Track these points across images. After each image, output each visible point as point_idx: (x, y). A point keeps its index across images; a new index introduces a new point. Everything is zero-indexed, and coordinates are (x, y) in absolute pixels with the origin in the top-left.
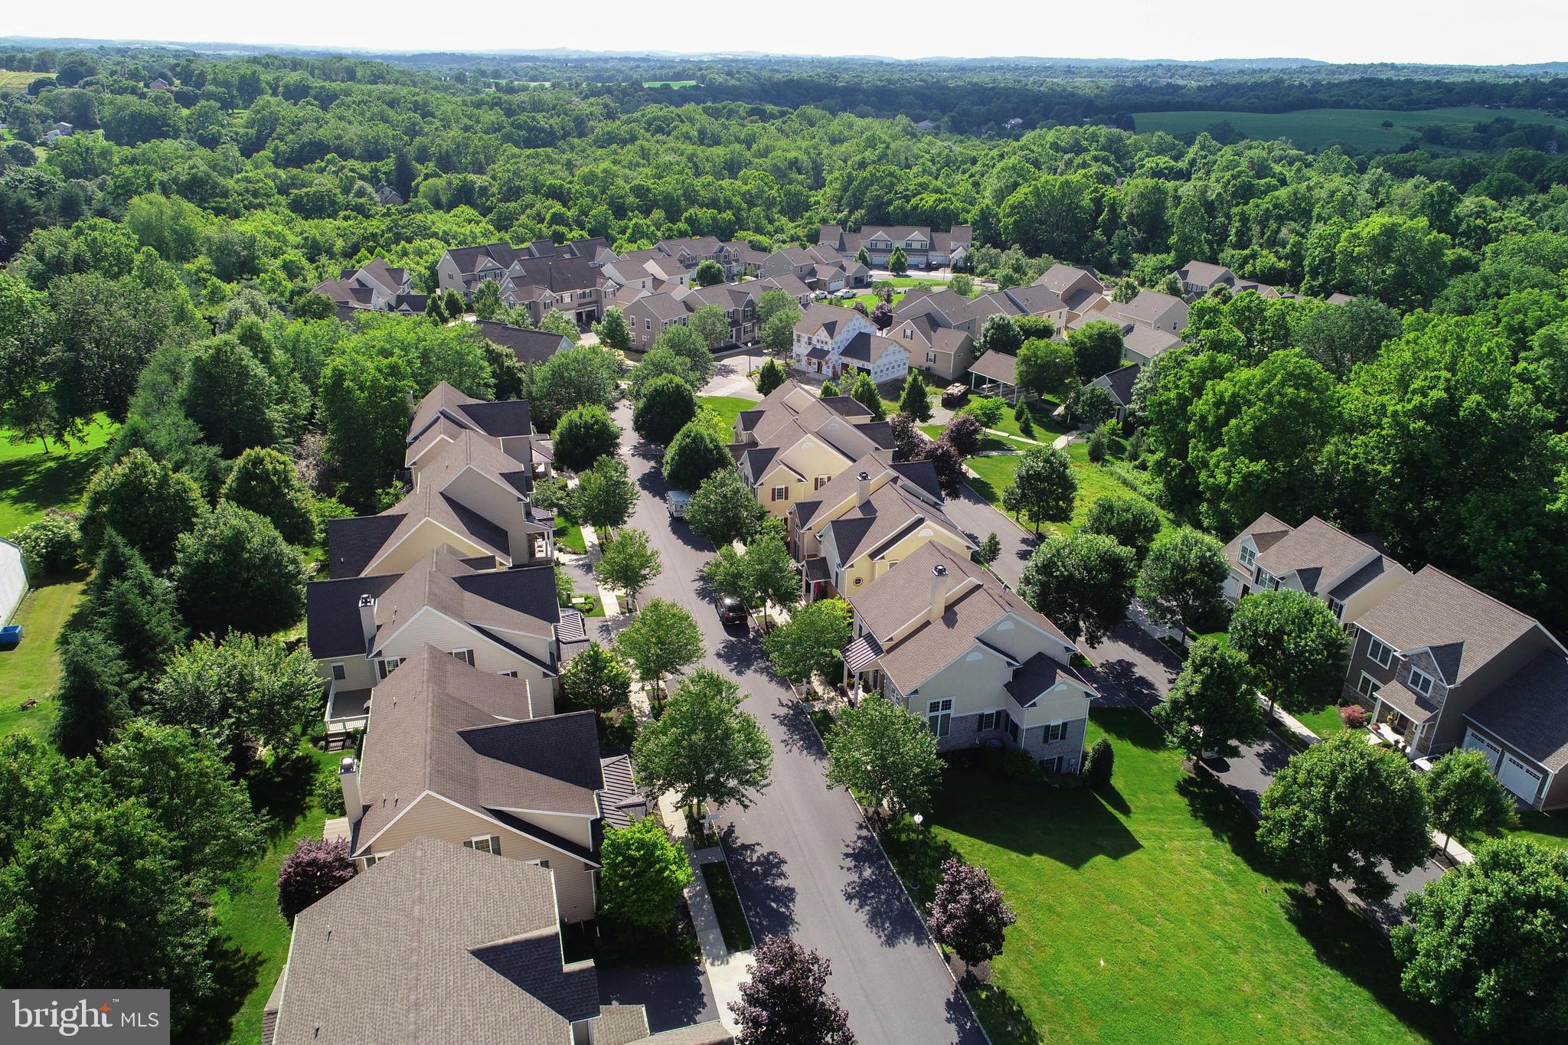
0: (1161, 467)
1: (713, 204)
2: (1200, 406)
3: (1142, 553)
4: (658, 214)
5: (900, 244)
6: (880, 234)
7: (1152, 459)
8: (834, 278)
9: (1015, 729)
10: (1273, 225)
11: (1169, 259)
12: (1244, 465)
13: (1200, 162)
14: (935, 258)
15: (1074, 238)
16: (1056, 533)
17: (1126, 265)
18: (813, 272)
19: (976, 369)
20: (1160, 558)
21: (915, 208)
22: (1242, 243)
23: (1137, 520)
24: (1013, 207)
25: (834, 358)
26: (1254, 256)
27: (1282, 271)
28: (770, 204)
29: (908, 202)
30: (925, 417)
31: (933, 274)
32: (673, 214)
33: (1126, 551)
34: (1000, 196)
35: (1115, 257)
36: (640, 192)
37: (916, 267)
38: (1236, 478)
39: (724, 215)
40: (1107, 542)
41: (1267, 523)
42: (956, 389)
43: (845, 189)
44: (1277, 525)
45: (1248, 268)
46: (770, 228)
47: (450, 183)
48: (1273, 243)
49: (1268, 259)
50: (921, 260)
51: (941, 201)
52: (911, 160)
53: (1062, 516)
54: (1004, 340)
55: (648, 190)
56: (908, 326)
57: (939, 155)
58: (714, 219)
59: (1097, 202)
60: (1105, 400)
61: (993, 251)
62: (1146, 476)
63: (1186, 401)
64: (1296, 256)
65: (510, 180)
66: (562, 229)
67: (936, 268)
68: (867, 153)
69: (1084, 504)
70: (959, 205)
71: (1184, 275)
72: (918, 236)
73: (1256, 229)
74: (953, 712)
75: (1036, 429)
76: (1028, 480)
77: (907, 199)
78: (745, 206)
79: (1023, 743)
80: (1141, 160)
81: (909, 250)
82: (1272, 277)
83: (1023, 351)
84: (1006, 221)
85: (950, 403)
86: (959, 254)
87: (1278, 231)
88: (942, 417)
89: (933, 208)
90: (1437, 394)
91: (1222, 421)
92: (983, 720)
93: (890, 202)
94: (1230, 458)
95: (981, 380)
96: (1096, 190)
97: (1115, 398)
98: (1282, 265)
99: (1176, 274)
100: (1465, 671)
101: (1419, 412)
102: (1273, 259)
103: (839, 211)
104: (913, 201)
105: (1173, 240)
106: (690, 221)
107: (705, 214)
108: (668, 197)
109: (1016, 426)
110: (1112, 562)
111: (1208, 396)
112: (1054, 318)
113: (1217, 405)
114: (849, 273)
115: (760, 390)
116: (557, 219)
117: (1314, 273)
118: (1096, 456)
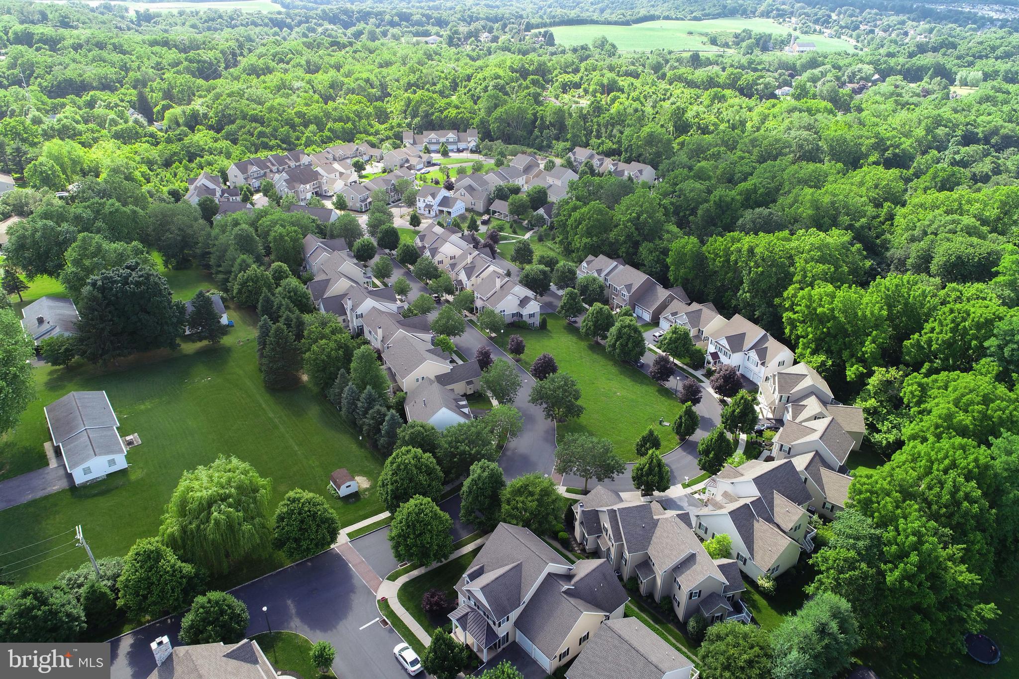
0: (561, 242)
1: (340, 119)
2: (569, 222)
3: (552, 270)
4: (312, 127)
5: (443, 140)
6: (433, 135)
7: (557, 240)
8: (419, 163)
9: (521, 316)
10: (610, 128)
11: (568, 144)
12: (585, 240)
13: (585, 78)
14: (461, 146)
15: (525, 134)
16: (528, 267)
17: (549, 146)
18: (407, 161)
19: (492, 208)
20: (558, 270)
21: (446, 117)
22: (598, 137)
23: (551, 260)
24: (496, 119)
25: (436, 208)
26: (603, 143)
27: (614, 150)
28: (368, 116)
29: (442, 113)
30: (477, 230)
31: (461, 154)
32: (321, 127)
33: (547, 269)
34: (489, 111)
35: (545, 143)
36: (300, 115)
37: (452, 151)
38: (582, 244)
39: (347, 125)
40: (542, 267)
41: (590, 257)
42: (486, 217)
43: (408, 106)
44: (593, 258)
45: (601, 149)
46: (372, 130)
47: (184, 112)
48: (610, 136)
49: (609, 145)
50: (454, 147)
51: (459, 113)
52: (436, 80)
53: (530, 262)
54: (502, 194)
55: (305, 114)
56: (463, 191)
57: (449, 73)
58: (343, 128)
59: (535, 115)
60: (542, 218)
61: (489, 143)
62: (557, 246)
63: (567, 220)
64: (619, 142)
65: (223, 110)
66: (265, 140)
67: (462, 151)
68: (411, 77)
69: (536, 258)
70: (468, 115)
71: (574, 154)
72: (451, 136)
73: (603, 130)
74: (506, 313)
75: (518, 231)
76: (518, 251)
77: (442, 112)
78: (357, 119)
79: (524, 319)
80: (557, 76)
81: (448, 142)
82: (609, 153)
83: (510, 200)
84: (493, 126)
85: (485, 223)
86: (472, 144)
87: (612, 131)
88: (483, 229)
89: (456, 117)
90: (634, 215)
91: (577, 227)
92: (513, 315)
93: (433, 114)
94: (581, 238)
95: (494, 212)
96: (534, 109)
97: (546, 216)
98: (614, 147)
99: (570, 154)
100: (633, 290)
101: (629, 221)
102: (611, 144)
103: (406, 118)
104: (445, 113)
105: (569, 136)
106: (330, 130)
107: (338, 126)
108: (316, 117)
109: (510, 230)
110: (544, 273)
111: (572, 218)
112: (520, 181)
113: (576, 221)
114: (424, 160)
115: (411, 224)
116: (261, 134)
117: (626, 151)
118: (541, 239)
